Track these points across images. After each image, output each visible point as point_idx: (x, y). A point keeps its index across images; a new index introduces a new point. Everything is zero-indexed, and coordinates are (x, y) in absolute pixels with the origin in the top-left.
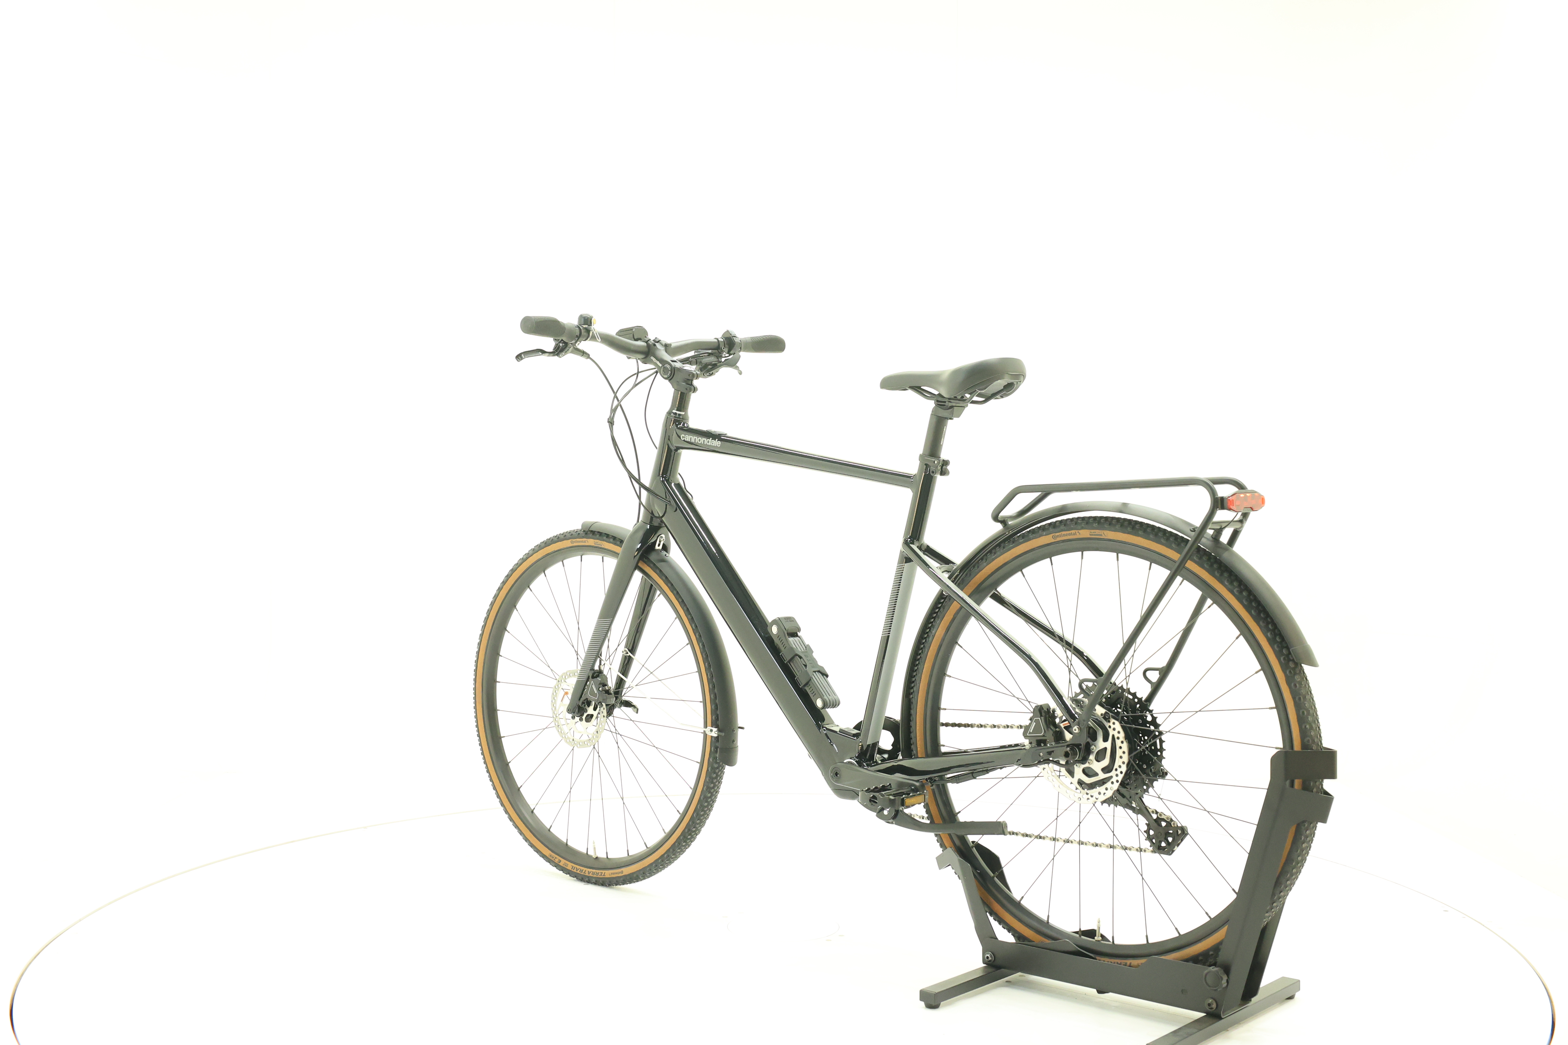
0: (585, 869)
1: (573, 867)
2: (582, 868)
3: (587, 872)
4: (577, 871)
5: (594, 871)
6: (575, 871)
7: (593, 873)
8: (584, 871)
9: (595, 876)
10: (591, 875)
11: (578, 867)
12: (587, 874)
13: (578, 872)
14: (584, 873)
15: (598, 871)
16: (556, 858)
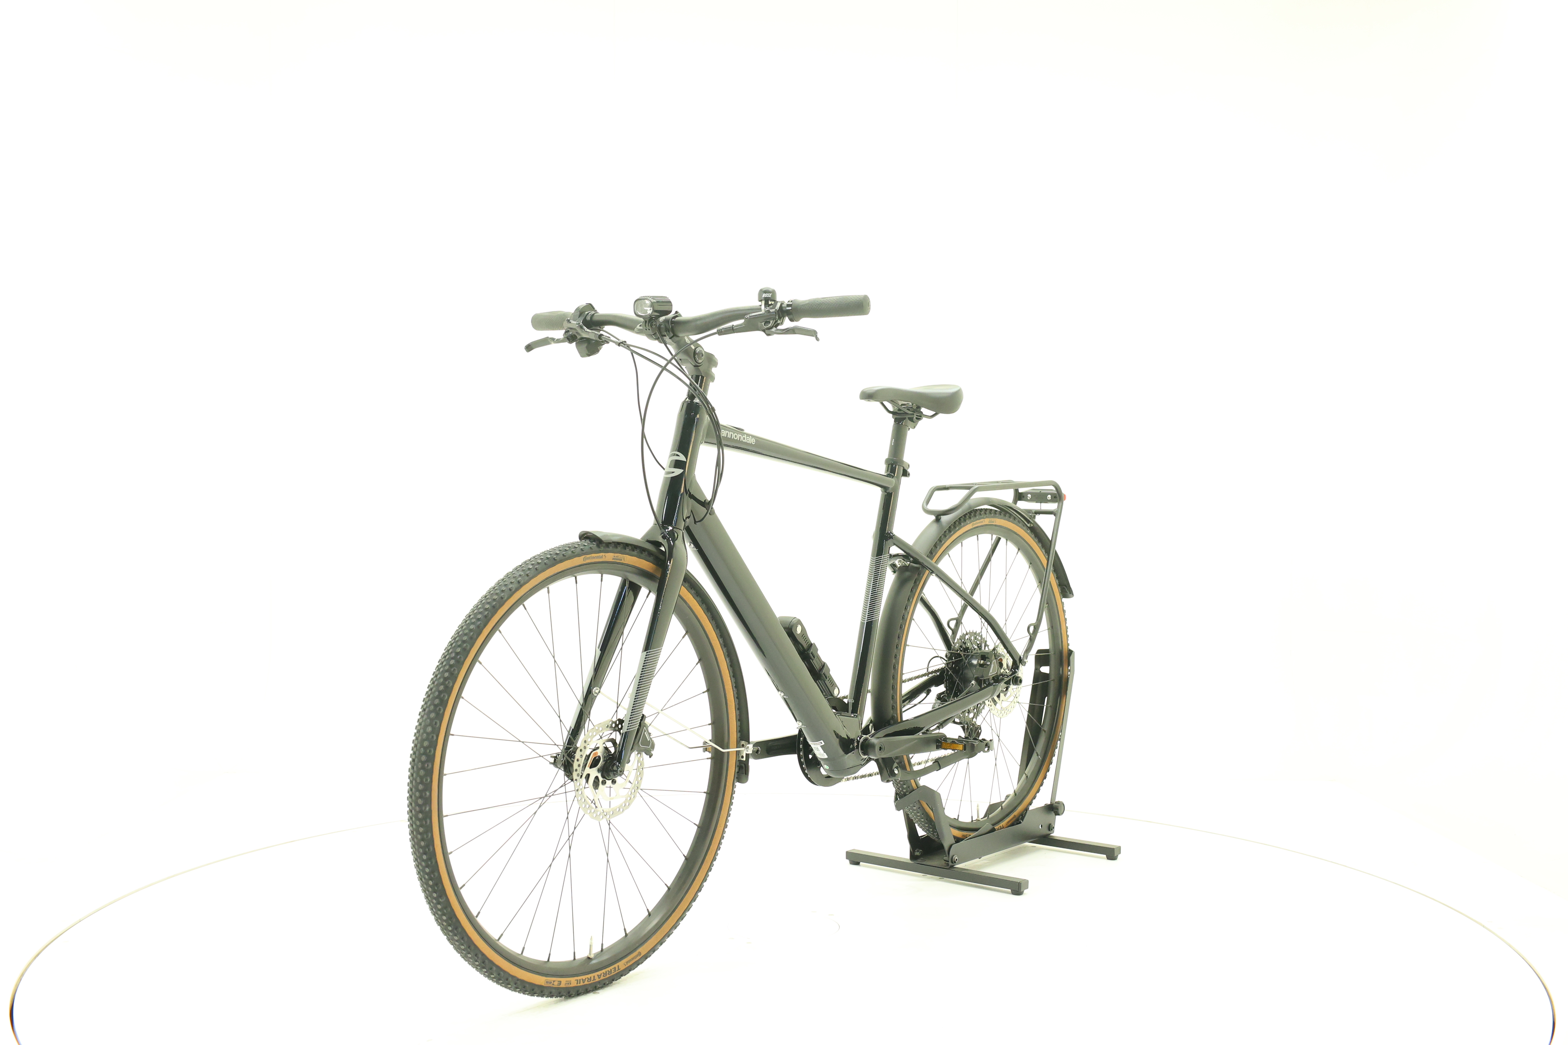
0: (592, 975)
1: (577, 980)
2: (589, 976)
3: (597, 978)
4: (584, 982)
5: (604, 971)
6: (582, 984)
7: (605, 974)
8: (592, 979)
9: (608, 976)
10: (602, 978)
11: (584, 977)
12: (597, 979)
13: (586, 983)
14: (594, 979)
15: (609, 969)
16: (554, 981)
